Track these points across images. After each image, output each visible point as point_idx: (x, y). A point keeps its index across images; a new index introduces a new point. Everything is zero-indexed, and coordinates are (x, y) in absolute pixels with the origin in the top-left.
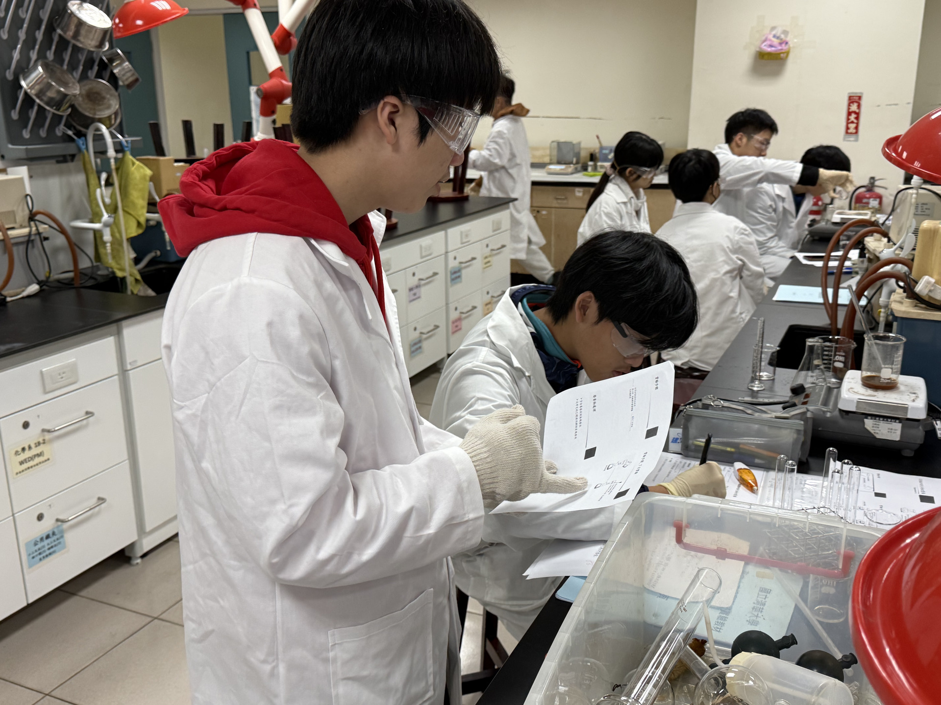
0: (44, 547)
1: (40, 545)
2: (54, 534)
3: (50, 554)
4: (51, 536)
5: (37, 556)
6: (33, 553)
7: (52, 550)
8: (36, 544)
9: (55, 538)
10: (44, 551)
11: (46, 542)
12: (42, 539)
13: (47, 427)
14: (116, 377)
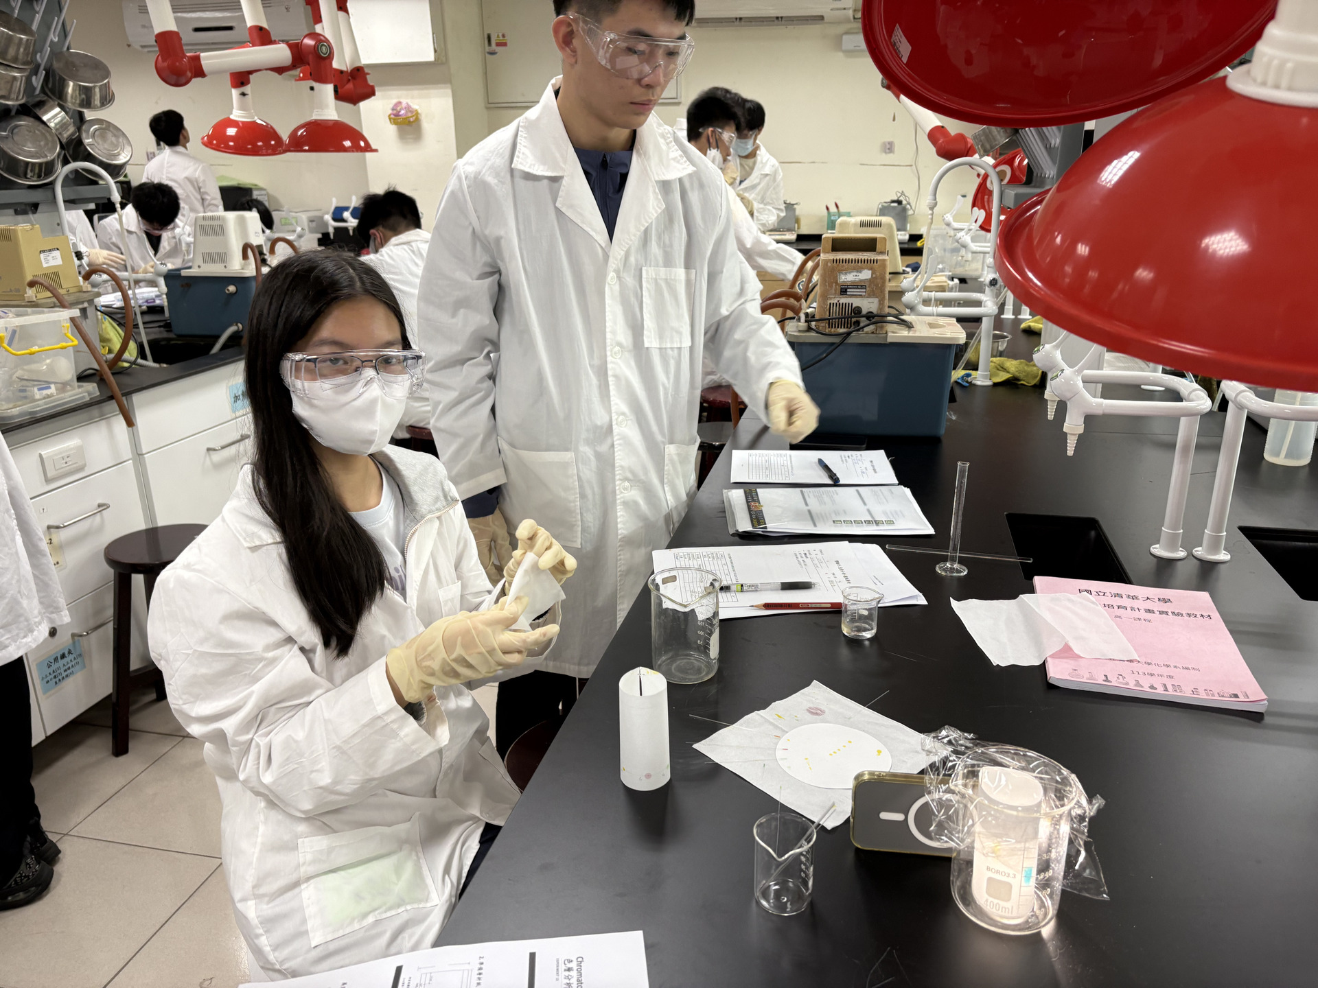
0: (59, 668)
1: (54, 667)
2: (70, 652)
3: (67, 676)
4: (66, 653)
5: (51, 679)
6: (46, 676)
7: (68, 672)
8: (49, 666)
9: (71, 657)
10: (60, 674)
11: (61, 662)
12: (56, 659)
13: (51, 523)
14: (131, 461)
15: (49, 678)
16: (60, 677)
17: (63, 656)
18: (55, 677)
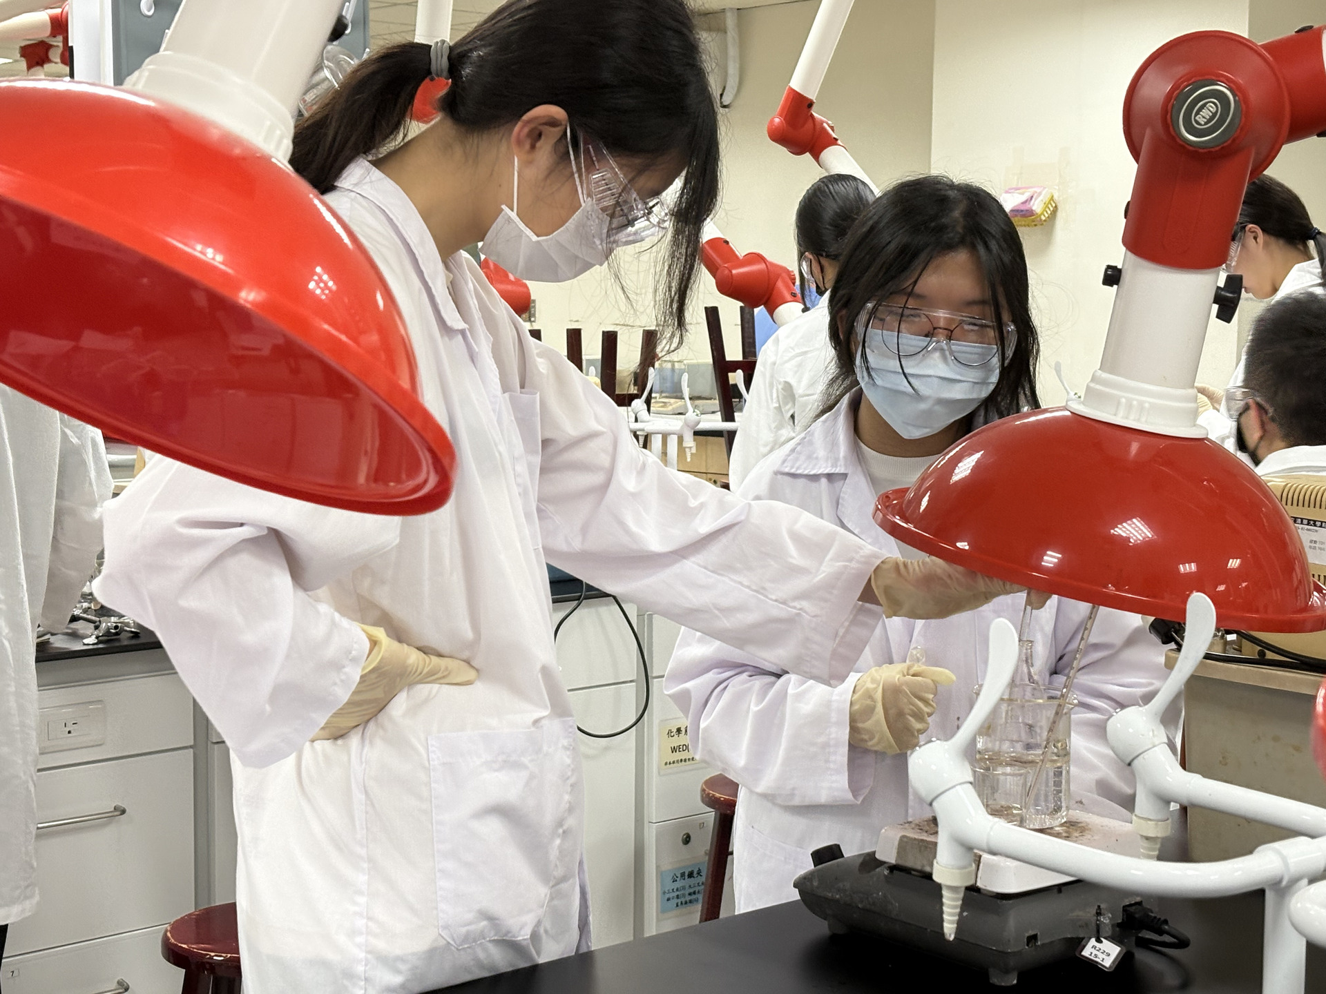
15: (671, 895)
16: (683, 900)
17: (691, 875)
18: (678, 897)
